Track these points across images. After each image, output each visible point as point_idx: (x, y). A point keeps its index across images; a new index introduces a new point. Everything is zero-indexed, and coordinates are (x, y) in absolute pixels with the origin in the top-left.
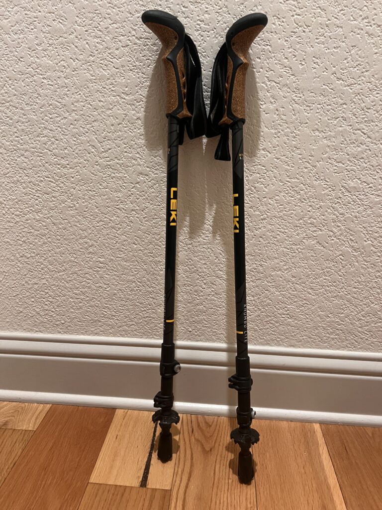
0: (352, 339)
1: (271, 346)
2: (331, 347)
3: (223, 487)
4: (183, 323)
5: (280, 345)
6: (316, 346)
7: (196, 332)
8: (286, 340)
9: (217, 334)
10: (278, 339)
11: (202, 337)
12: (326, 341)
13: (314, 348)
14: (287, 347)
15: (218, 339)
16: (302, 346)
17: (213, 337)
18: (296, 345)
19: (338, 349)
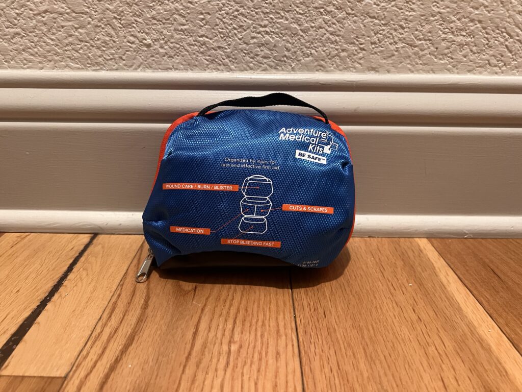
0: (502, 44)
1: (327, 71)
2: (456, 67)
3: (215, 361)
4: (130, 25)
5: (347, 69)
6: (425, 67)
7: (162, 47)
8: (361, 55)
9: (209, 49)
10: (343, 54)
11: (177, 60)
12: (446, 51)
13: (418, 71)
14: (363, 71)
15: (212, 62)
16: (393, 69)
17: (201, 57)
18: (381, 66)
19: (469, 71)
